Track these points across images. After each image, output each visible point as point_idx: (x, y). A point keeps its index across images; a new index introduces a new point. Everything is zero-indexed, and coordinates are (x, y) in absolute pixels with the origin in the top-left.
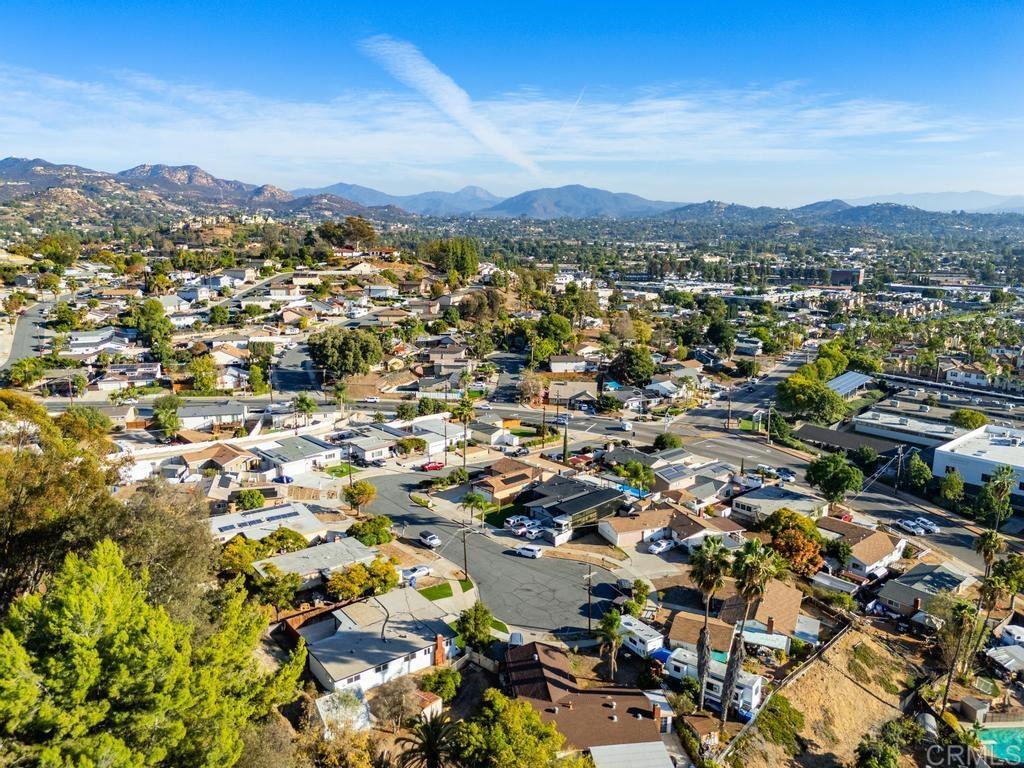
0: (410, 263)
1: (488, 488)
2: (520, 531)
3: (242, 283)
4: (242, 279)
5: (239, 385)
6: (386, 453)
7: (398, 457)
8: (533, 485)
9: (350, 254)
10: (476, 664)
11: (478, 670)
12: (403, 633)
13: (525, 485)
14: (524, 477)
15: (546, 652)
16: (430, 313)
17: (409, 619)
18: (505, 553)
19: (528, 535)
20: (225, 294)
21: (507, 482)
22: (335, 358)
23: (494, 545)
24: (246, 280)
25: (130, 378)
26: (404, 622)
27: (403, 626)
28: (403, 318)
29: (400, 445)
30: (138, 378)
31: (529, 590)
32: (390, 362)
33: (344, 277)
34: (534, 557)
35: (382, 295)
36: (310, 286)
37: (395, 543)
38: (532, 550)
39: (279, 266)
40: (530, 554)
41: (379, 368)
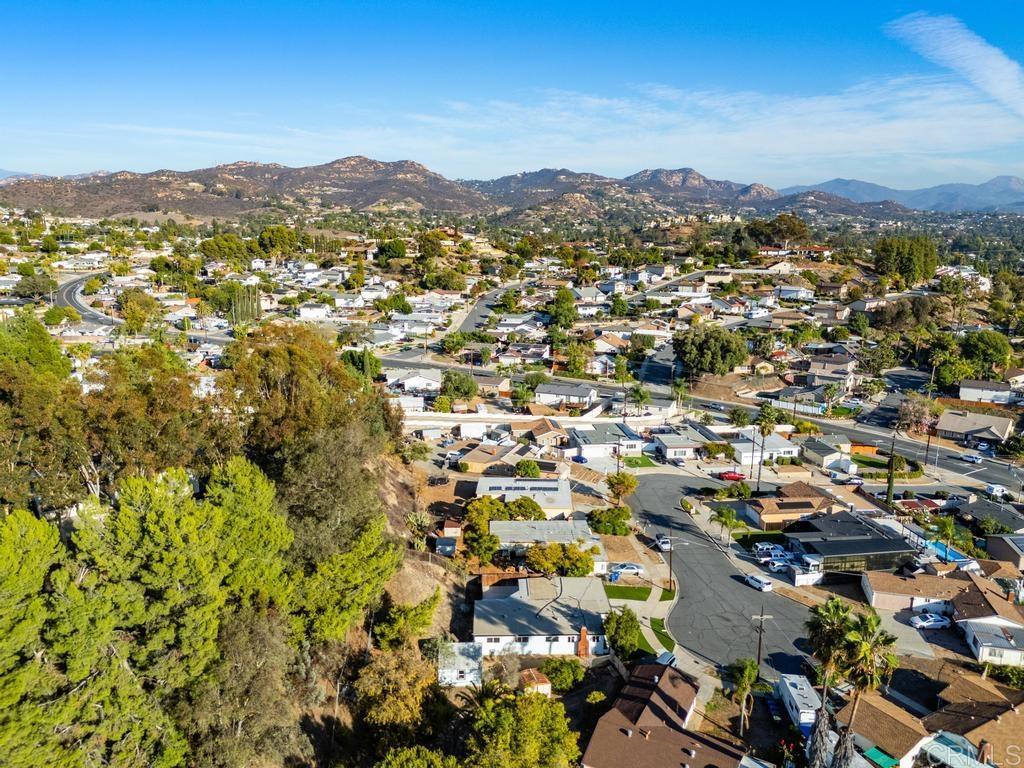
0: (841, 264)
1: (757, 508)
2: (763, 560)
3: (659, 279)
4: (660, 275)
5: (606, 372)
6: (690, 453)
7: (702, 461)
8: (816, 516)
9: (776, 253)
12: (557, 614)
13: (806, 514)
14: (809, 505)
15: (672, 678)
16: (835, 318)
17: (574, 605)
18: (732, 577)
19: (770, 566)
20: (640, 288)
21: (781, 506)
22: (693, 356)
23: (730, 566)
24: (663, 276)
25: (524, 356)
26: (568, 607)
27: (563, 609)
28: (798, 322)
29: (705, 448)
30: (528, 356)
31: (728, 620)
32: (758, 366)
33: (759, 276)
34: (760, 590)
35: (793, 296)
36: (720, 285)
37: (632, 538)
38: (760, 582)
39: (700, 264)
40: (757, 585)
41: (745, 370)
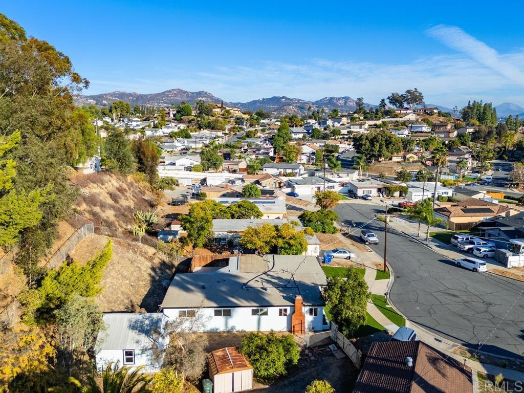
0: (444, 117)
1: (445, 213)
2: (467, 247)
3: (339, 125)
5: (309, 162)
6: (374, 192)
7: (384, 197)
8: (496, 218)
9: (405, 112)
10: (339, 348)
11: (339, 355)
13: (488, 218)
14: (489, 211)
16: (449, 137)
17: (286, 276)
18: (441, 261)
19: (475, 252)
20: (328, 129)
21: (466, 211)
24: (341, 123)
25: (257, 154)
26: (279, 278)
27: (274, 281)
28: (427, 138)
29: (386, 188)
30: (260, 154)
31: (454, 296)
32: (408, 156)
33: (398, 122)
34: (475, 270)
35: (419, 130)
36: (375, 125)
37: (339, 235)
38: (474, 263)
39: (362, 118)
41: (399, 159)
